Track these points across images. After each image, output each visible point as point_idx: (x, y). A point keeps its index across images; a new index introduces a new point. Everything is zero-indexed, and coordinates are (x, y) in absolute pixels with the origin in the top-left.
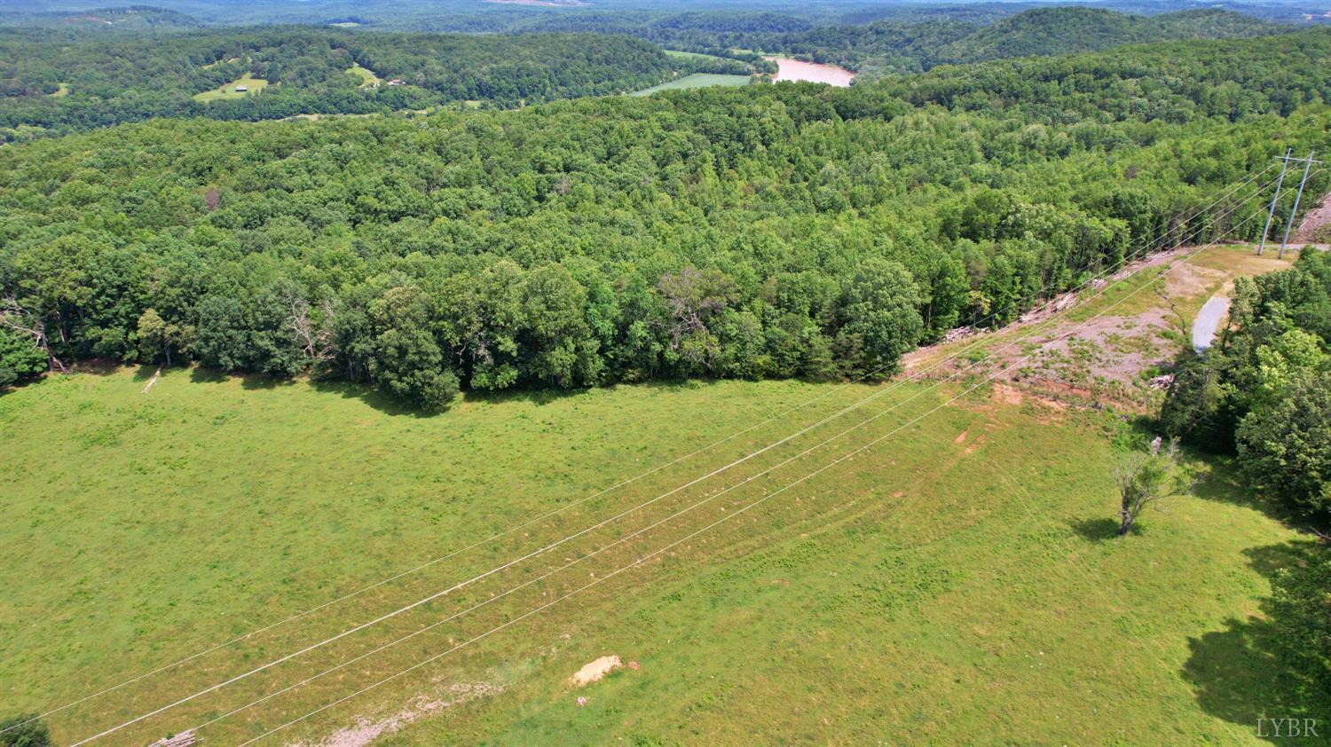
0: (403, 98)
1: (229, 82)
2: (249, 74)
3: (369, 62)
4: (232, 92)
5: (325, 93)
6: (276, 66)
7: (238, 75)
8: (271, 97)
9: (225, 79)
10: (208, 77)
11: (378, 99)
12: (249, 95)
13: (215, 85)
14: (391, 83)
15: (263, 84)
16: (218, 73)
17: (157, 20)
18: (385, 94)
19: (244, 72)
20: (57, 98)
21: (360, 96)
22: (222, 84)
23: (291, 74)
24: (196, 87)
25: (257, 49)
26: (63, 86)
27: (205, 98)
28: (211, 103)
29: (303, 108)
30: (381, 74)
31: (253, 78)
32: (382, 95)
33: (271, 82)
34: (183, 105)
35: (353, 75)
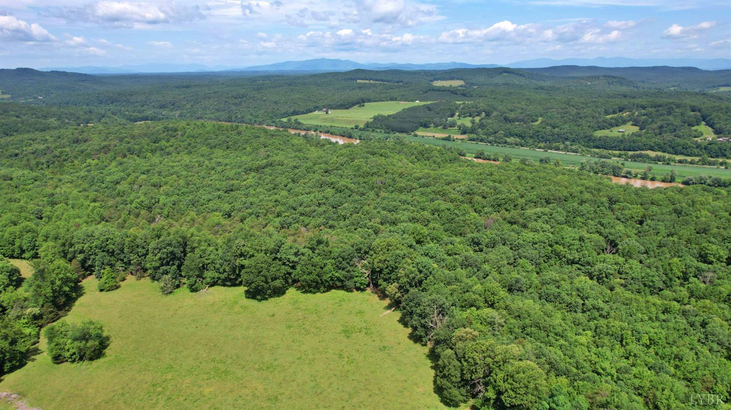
0: (725, 150)
1: (617, 125)
2: (631, 123)
3: (713, 123)
4: (615, 133)
5: (669, 140)
6: (648, 120)
7: (624, 122)
8: (635, 138)
9: (617, 123)
10: (606, 123)
11: (705, 148)
12: (623, 135)
13: (609, 127)
14: (721, 139)
15: (636, 129)
16: (613, 121)
17: (613, 82)
18: (711, 146)
19: (629, 121)
20: (534, 125)
21: (692, 145)
22: (613, 127)
23: (655, 126)
24: (598, 127)
25: (644, 108)
26: (540, 119)
27: (599, 134)
28: (600, 137)
29: (652, 147)
30: (718, 132)
31: (632, 125)
32: (709, 146)
33: (641, 129)
34: (586, 137)
35: (696, 131)
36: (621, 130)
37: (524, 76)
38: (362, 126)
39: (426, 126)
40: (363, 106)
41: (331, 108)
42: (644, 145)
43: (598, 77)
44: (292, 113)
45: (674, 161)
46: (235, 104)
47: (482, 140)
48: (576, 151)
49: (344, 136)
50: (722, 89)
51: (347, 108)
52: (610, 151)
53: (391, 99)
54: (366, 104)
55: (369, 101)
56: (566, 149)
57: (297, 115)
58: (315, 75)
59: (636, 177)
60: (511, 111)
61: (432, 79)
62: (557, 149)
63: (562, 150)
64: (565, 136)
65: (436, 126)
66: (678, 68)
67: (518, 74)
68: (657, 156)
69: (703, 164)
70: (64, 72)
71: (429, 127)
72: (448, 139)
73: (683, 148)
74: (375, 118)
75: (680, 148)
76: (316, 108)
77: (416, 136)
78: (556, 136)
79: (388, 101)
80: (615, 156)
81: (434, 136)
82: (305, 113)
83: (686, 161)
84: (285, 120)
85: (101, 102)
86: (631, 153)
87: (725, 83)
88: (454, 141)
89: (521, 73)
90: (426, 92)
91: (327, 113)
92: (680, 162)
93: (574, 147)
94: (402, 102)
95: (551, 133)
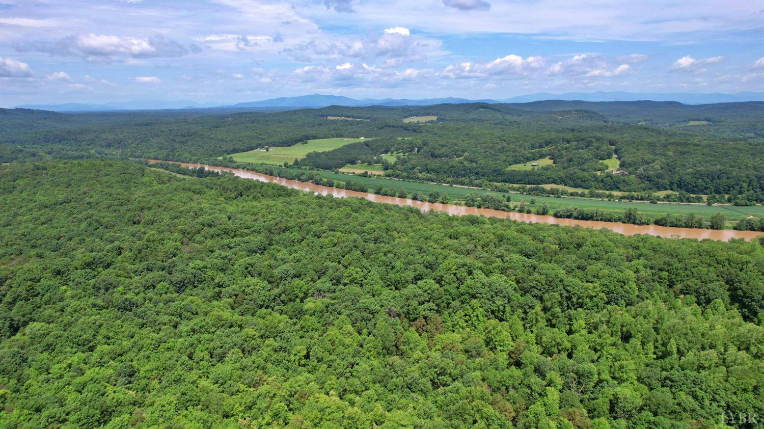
4: (527, 167)
11: (602, 181)
12: (533, 169)
14: (617, 172)
15: (550, 163)
17: (583, 117)
18: (607, 179)
20: (455, 160)
22: (529, 161)
24: (516, 161)
27: (512, 168)
28: (511, 171)
30: (622, 165)
31: (549, 158)
32: (605, 179)
33: (554, 163)
34: (495, 171)
35: (601, 164)
36: (534, 164)
37: (500, 111)
38: (291, 163)
39: (353, 162)
40: (306, 143)
41: (274, 145)
42: (548, 179)
43: (569, 112)
44: (231, 151)
45: (566, 193)
46: (182, 143)
47: (397, 176)
48: (479, 186)
49: (266, 174)
50: (692, 123)
51: (289, 146)
52: (511, 185)
53: (337, 136)
54: (309, 141)
55: (314, 138)
56: (471, 184)
57: (236, 152)
58: (286, 112)
59: (514, 210)
60: (442, 146)
61: (407, 115)
62: (462, 184)
63: (467, 185)
64: (476, 171)
65: (363, 162)
66: (661, 102)
67: (494, 110)
68: (551, 189)
69: (591, 197)
70: (29, 110)
71: (356, 164)
72: (365, 175)
73: (582, 181)
74: (309, 156)
75: (579, 181)
76: (260, 146)
77: (337, 173)
78: (468, 171)
79: (333, 137)
80: (514, 189)
81: (354, 173)
82: (245, 151)
83: (576, 194)
84: (220, 158)
85: (48, 141)
86: (529, 186)
87: (696, 117)
88: (370, 177)
89: (497, 108)
90: (382, 128)
91: (267, 151)
92: (572, 194)
93: (477, 182)
94: (346, 139)
95: (464, 168)
